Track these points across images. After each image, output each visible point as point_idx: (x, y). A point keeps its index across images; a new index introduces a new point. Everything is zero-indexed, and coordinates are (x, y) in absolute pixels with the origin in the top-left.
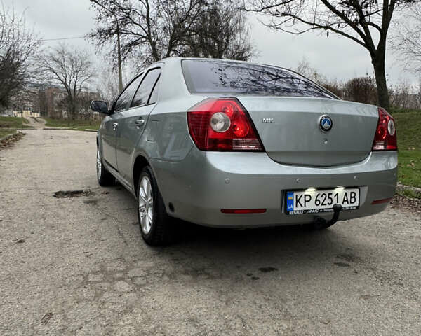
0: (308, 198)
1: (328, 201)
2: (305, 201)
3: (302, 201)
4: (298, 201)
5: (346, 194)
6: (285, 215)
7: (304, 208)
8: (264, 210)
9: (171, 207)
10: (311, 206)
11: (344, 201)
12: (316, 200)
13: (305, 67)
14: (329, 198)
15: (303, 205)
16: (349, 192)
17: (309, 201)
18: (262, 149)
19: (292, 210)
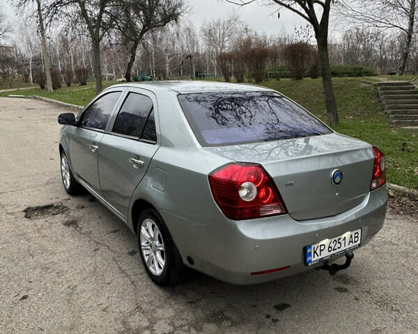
0: (323, 247)
1: (338, 245)
2: (321, 251)
3: (318, 252)
4: (315, 252)
5: (351, 236)
6: (305, 267)
7: (320, 257)
8: (289, 267)
9: (190, 260)
10: (325, 254)
11: (350, 242)
12: (329, 247)
13: (235, 20)
14: (339, 243)
15: (319, 254)
16: (353, 233)
17: (323, 250)
18: (285, 211)
19: (310, 261)
